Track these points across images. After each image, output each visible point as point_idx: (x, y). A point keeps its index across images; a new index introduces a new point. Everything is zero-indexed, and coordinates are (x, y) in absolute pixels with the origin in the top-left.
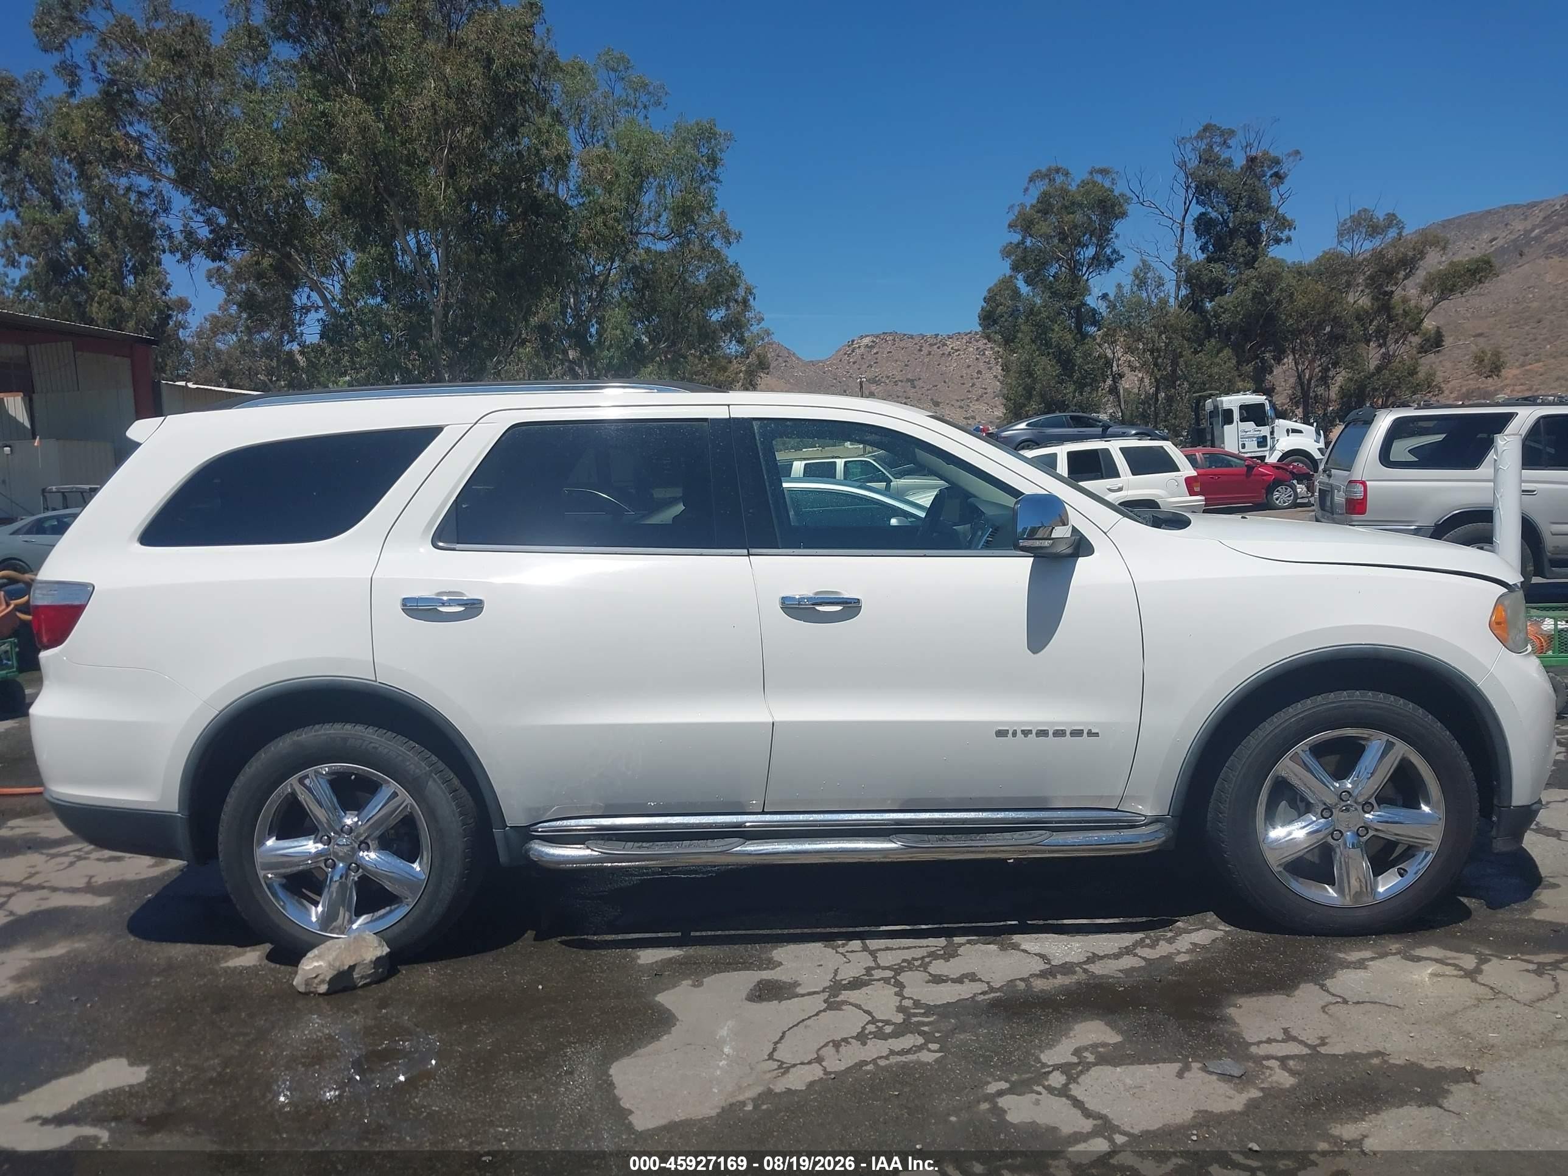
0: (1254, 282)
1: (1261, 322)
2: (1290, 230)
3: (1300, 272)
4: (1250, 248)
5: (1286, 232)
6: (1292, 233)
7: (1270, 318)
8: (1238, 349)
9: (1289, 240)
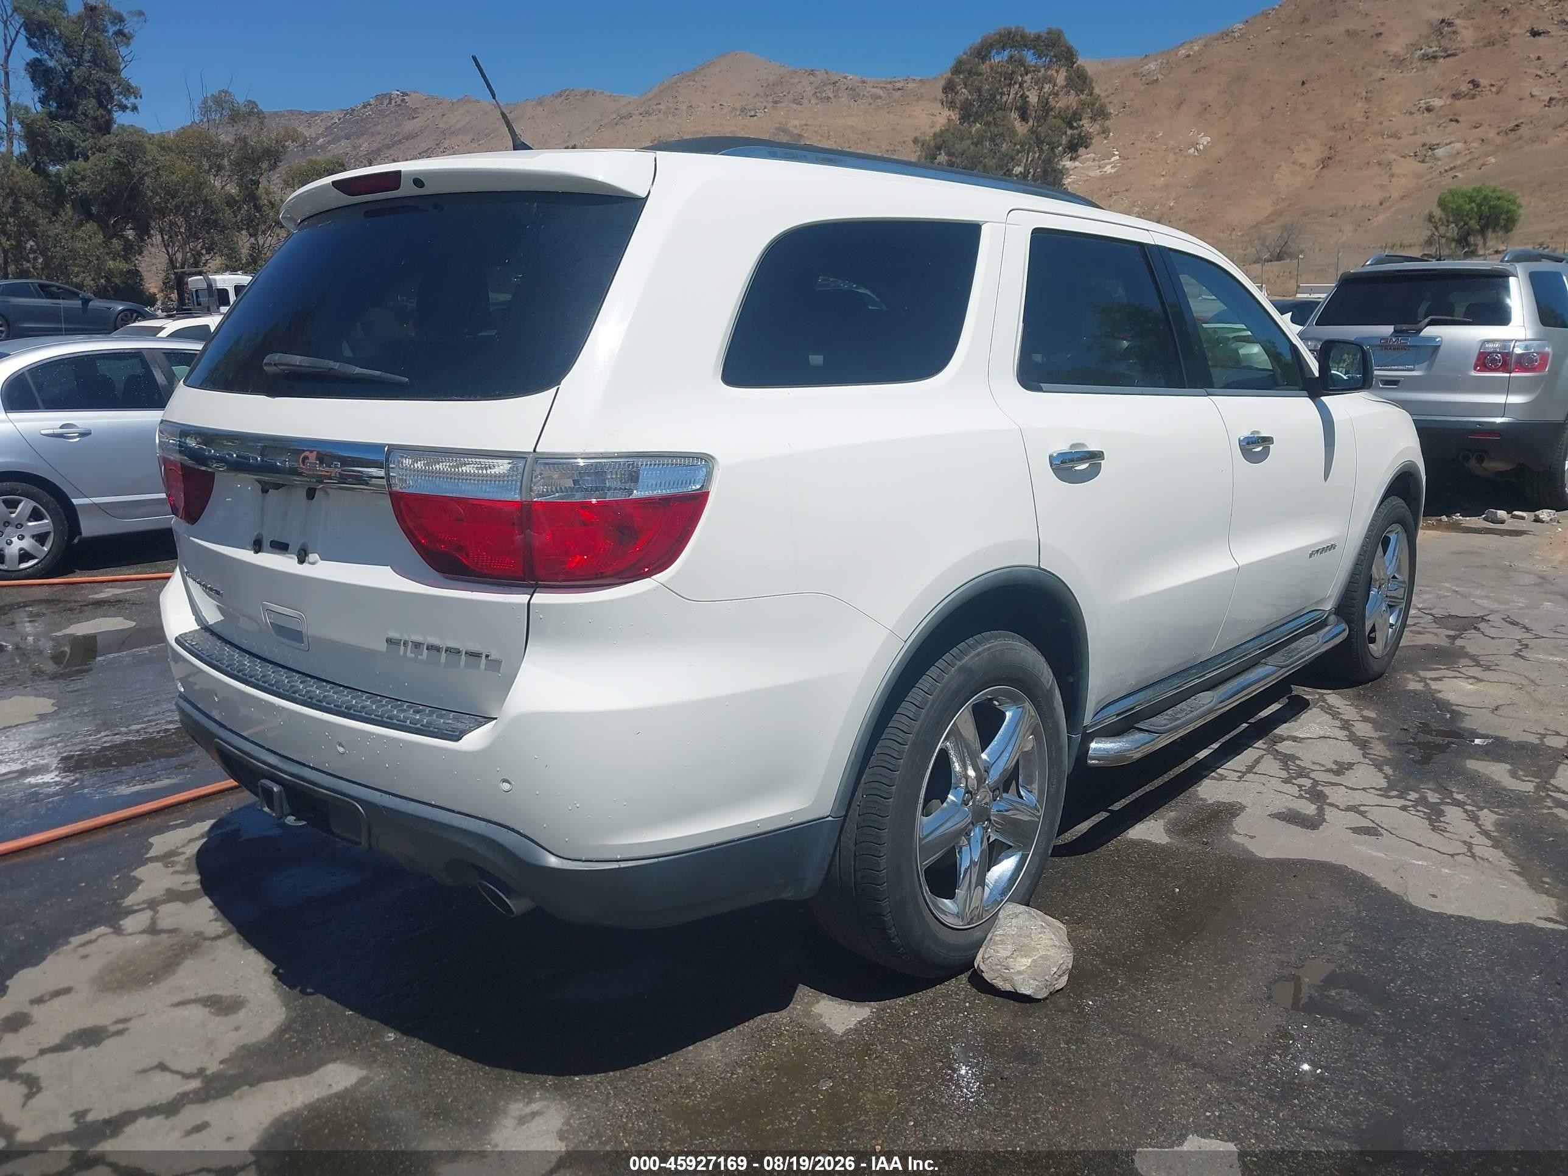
0: (114, 150)
1: (125, 195)
2: (136, 98)
3: (163, 146)
4: (101, 112)
5: (132, 99)
6: (137, 101)
7: (135, 193)
8: (103, 226)
9: (135, 108)
